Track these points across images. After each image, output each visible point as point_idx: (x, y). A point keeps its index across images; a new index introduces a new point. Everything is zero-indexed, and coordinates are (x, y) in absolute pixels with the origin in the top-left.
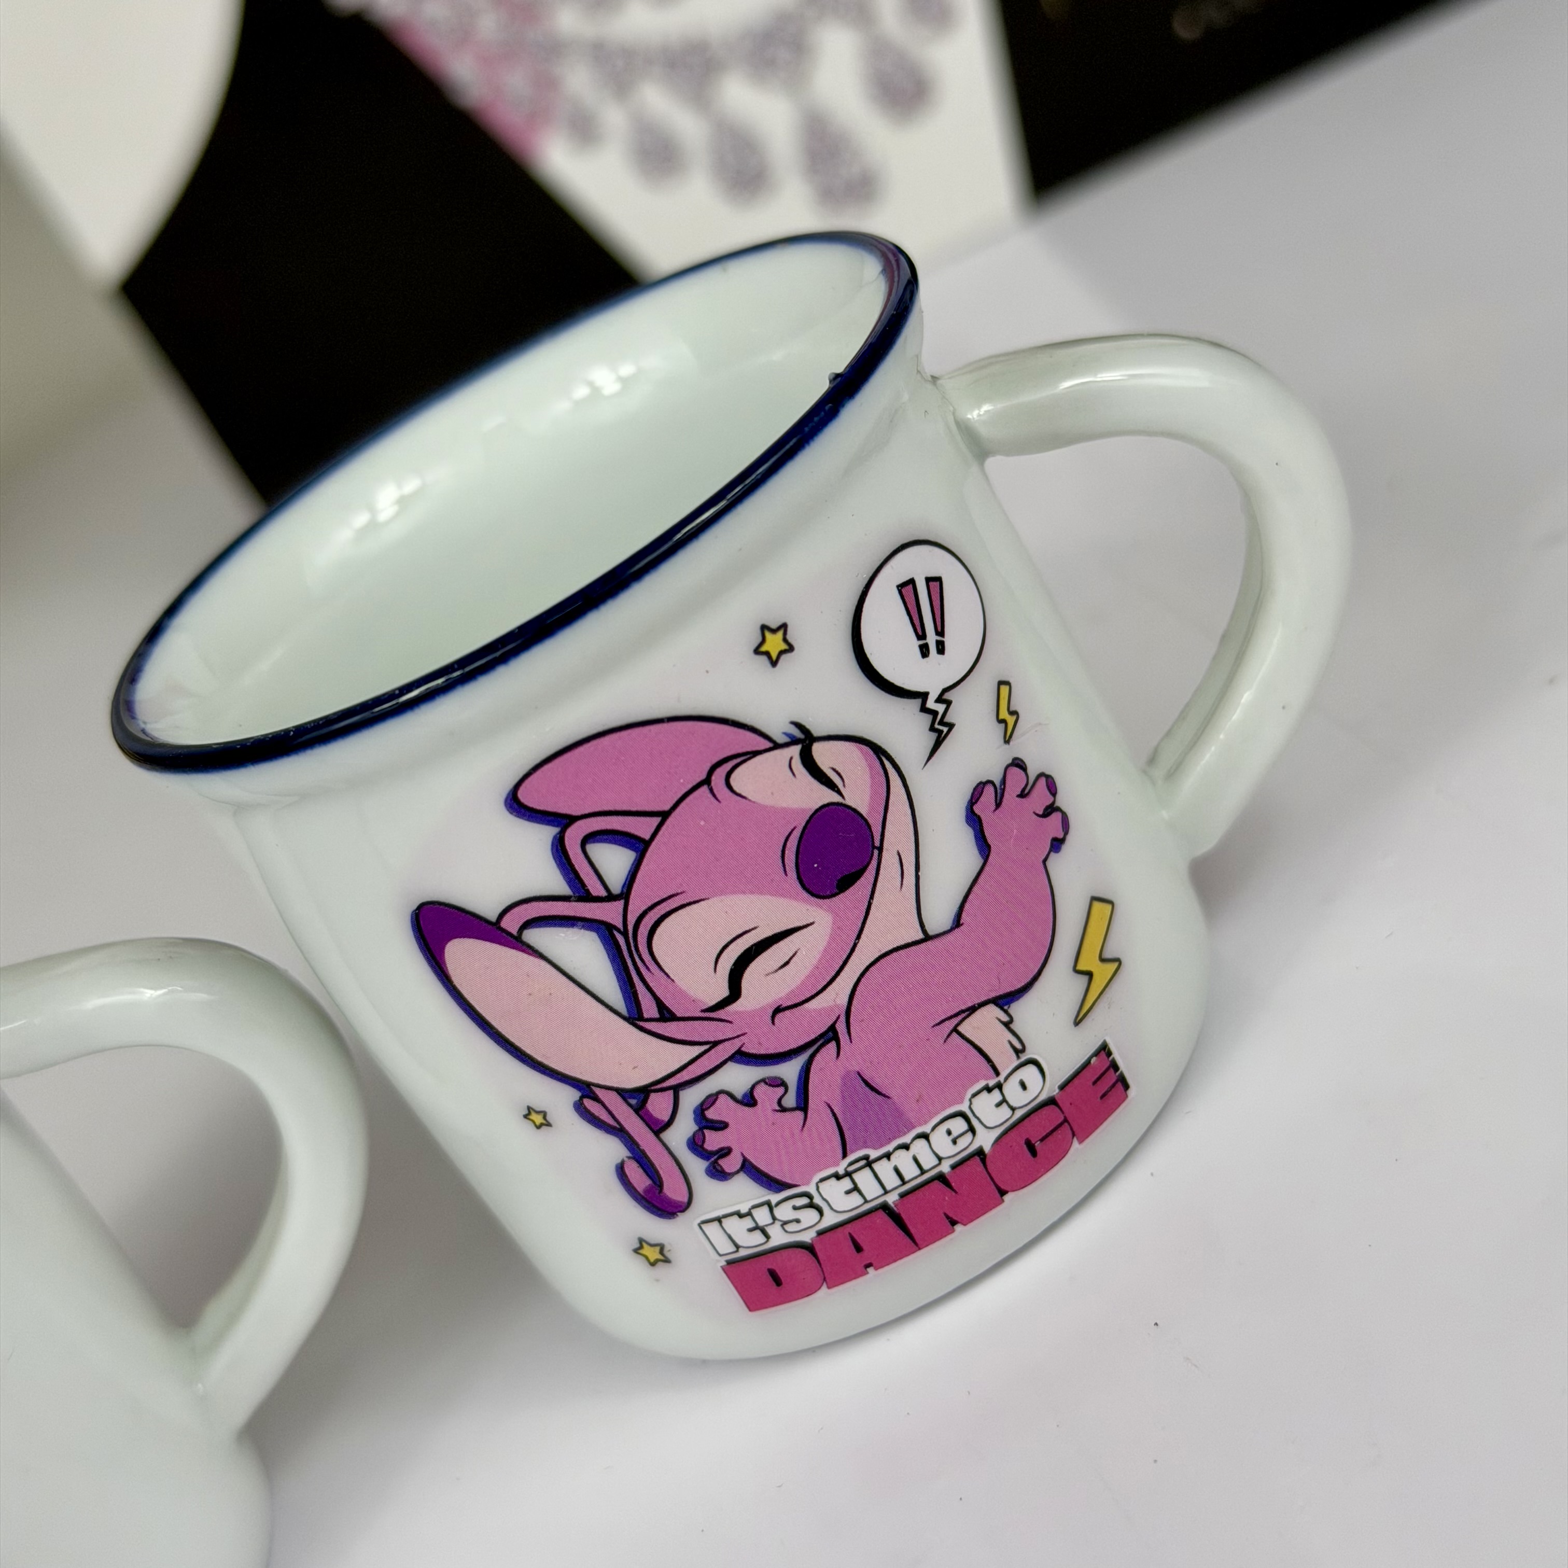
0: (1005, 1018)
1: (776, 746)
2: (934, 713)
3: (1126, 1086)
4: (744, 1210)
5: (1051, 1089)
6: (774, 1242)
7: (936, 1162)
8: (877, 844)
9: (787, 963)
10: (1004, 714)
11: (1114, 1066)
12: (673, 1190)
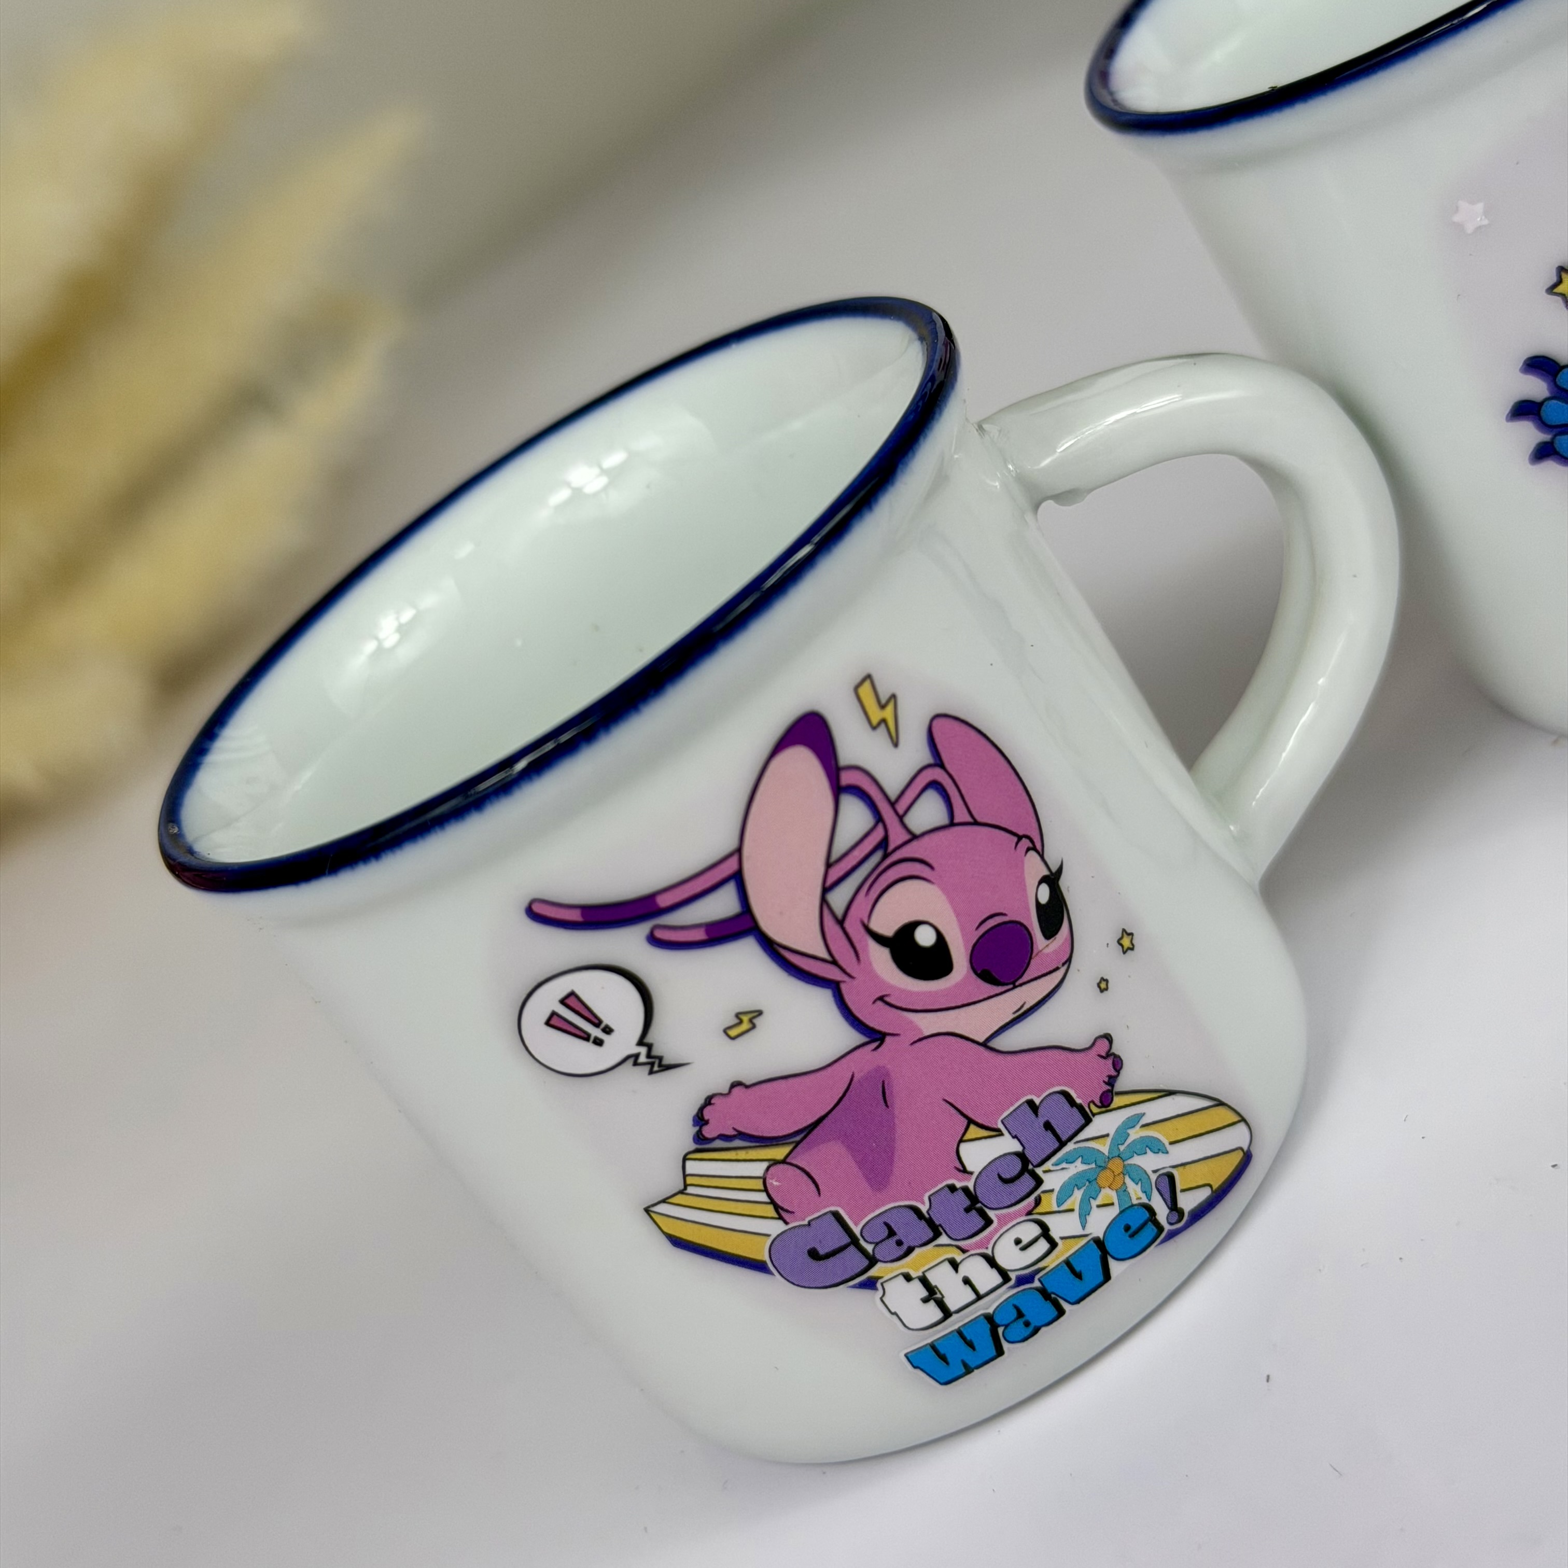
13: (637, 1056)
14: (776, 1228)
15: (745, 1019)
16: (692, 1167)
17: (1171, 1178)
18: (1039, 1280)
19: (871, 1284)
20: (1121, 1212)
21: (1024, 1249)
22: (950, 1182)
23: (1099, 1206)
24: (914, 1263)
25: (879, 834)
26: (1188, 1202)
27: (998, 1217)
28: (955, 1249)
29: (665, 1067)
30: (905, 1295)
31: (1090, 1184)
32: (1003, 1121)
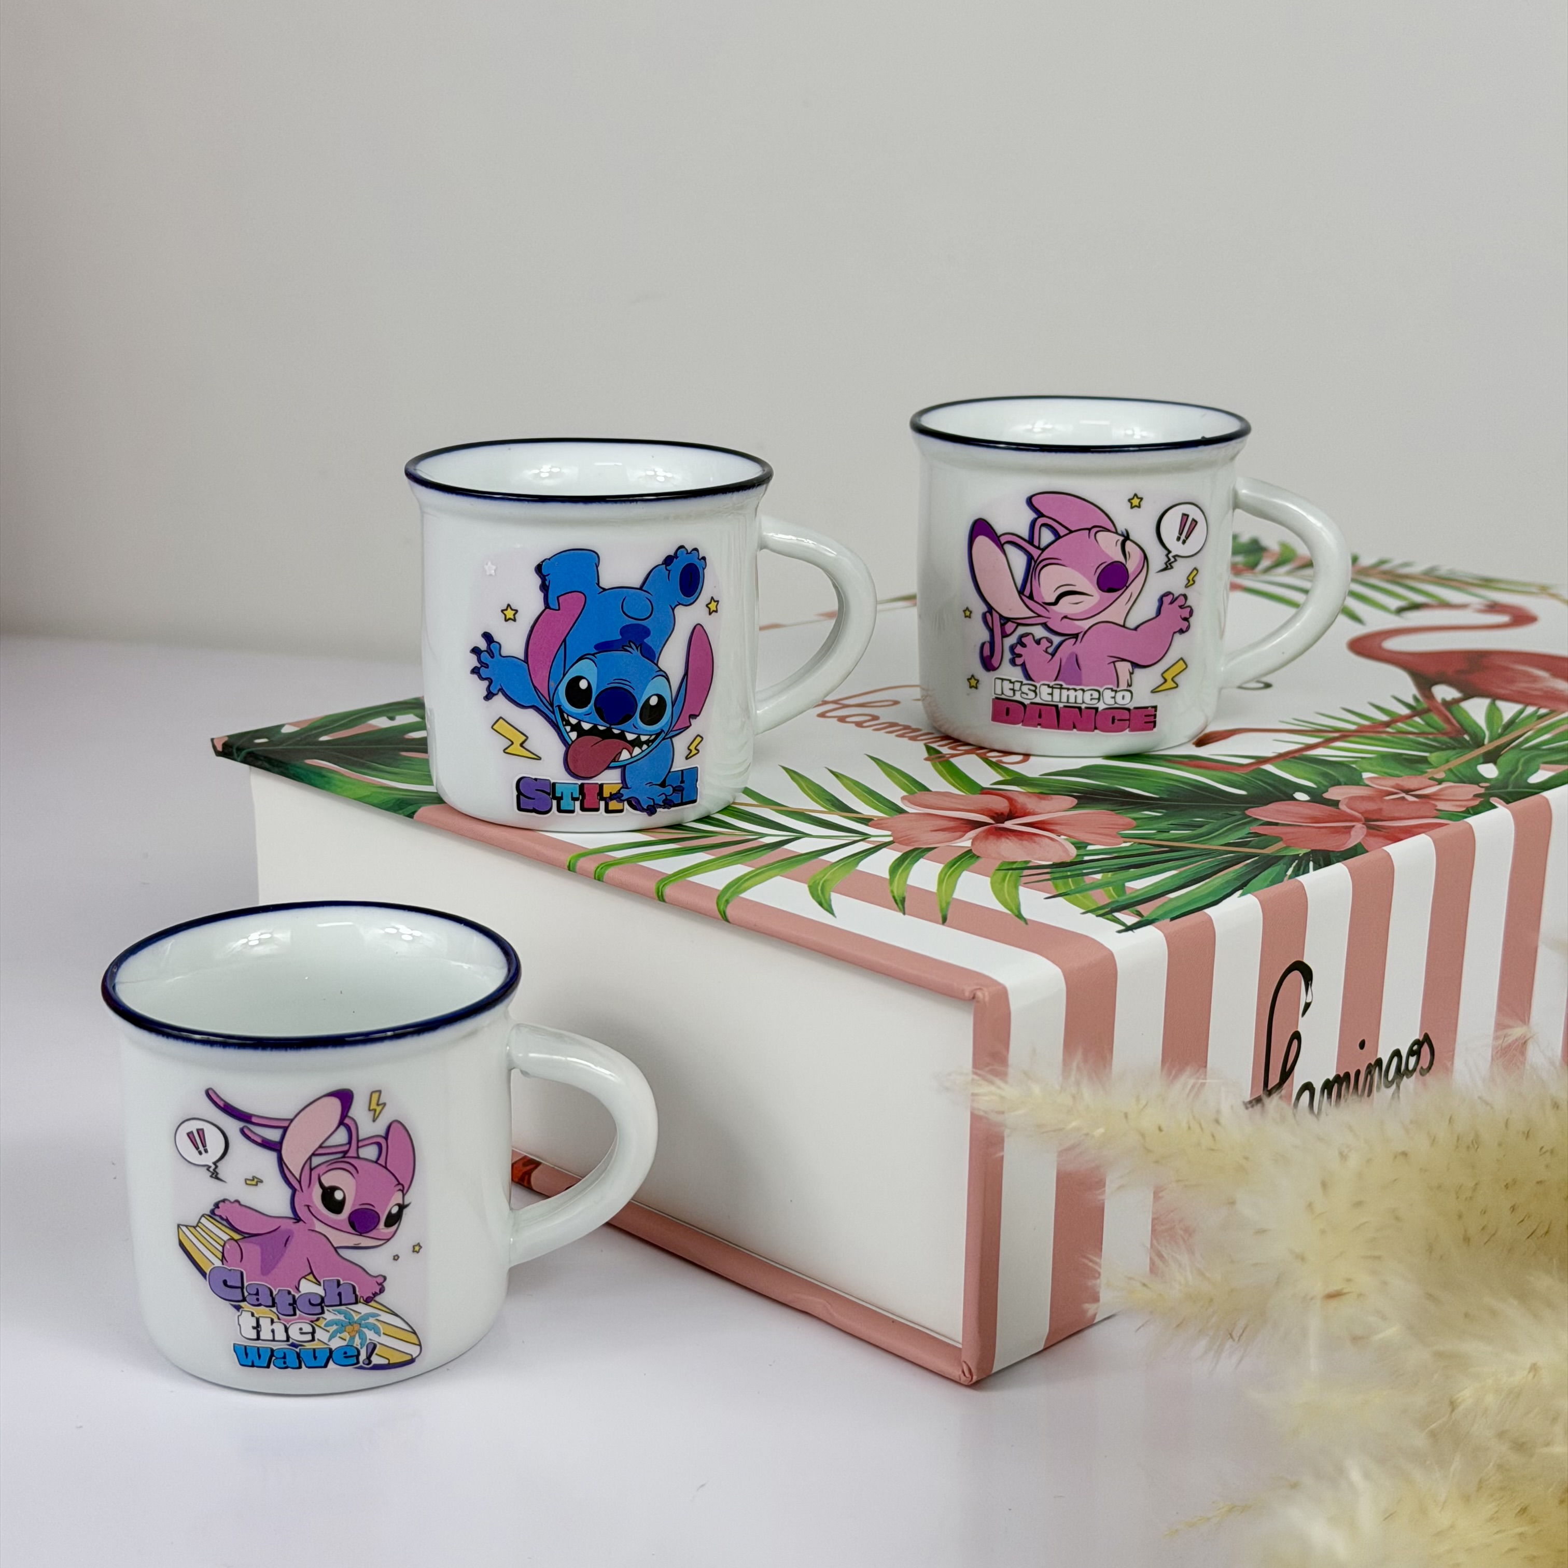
0: (1131, 670)
1: (1116, 533)
2: (1169, 560)
3: (1155, 726)
4: (1013, 680)
5: (1131, 706)
6: (1015, 698)
7: (1081, 702)
8: (1127, 585)
9: (1077, 603)
10: (1190, 578)
11: (1155, 716)
12: (995, 662)
13: (210, 1167)
14: (218, 1263)
15: (256, 1180)
16: (203, 1220)
17: (375, 1347)
18: (300, 1350)
19: (238, 1308)
20: (347, 1346)
21: (302, 1333)
22: (290, 1290)
23: (340, 1337)
24: (258, 1311)
25: (346, 1148)
26: (376, 1360)
27: (300, 1315)
28: (276, 1316)
29: (217, 1178)
30: (248, 1322)
31: (342, 1327)
32: (324, 1281)
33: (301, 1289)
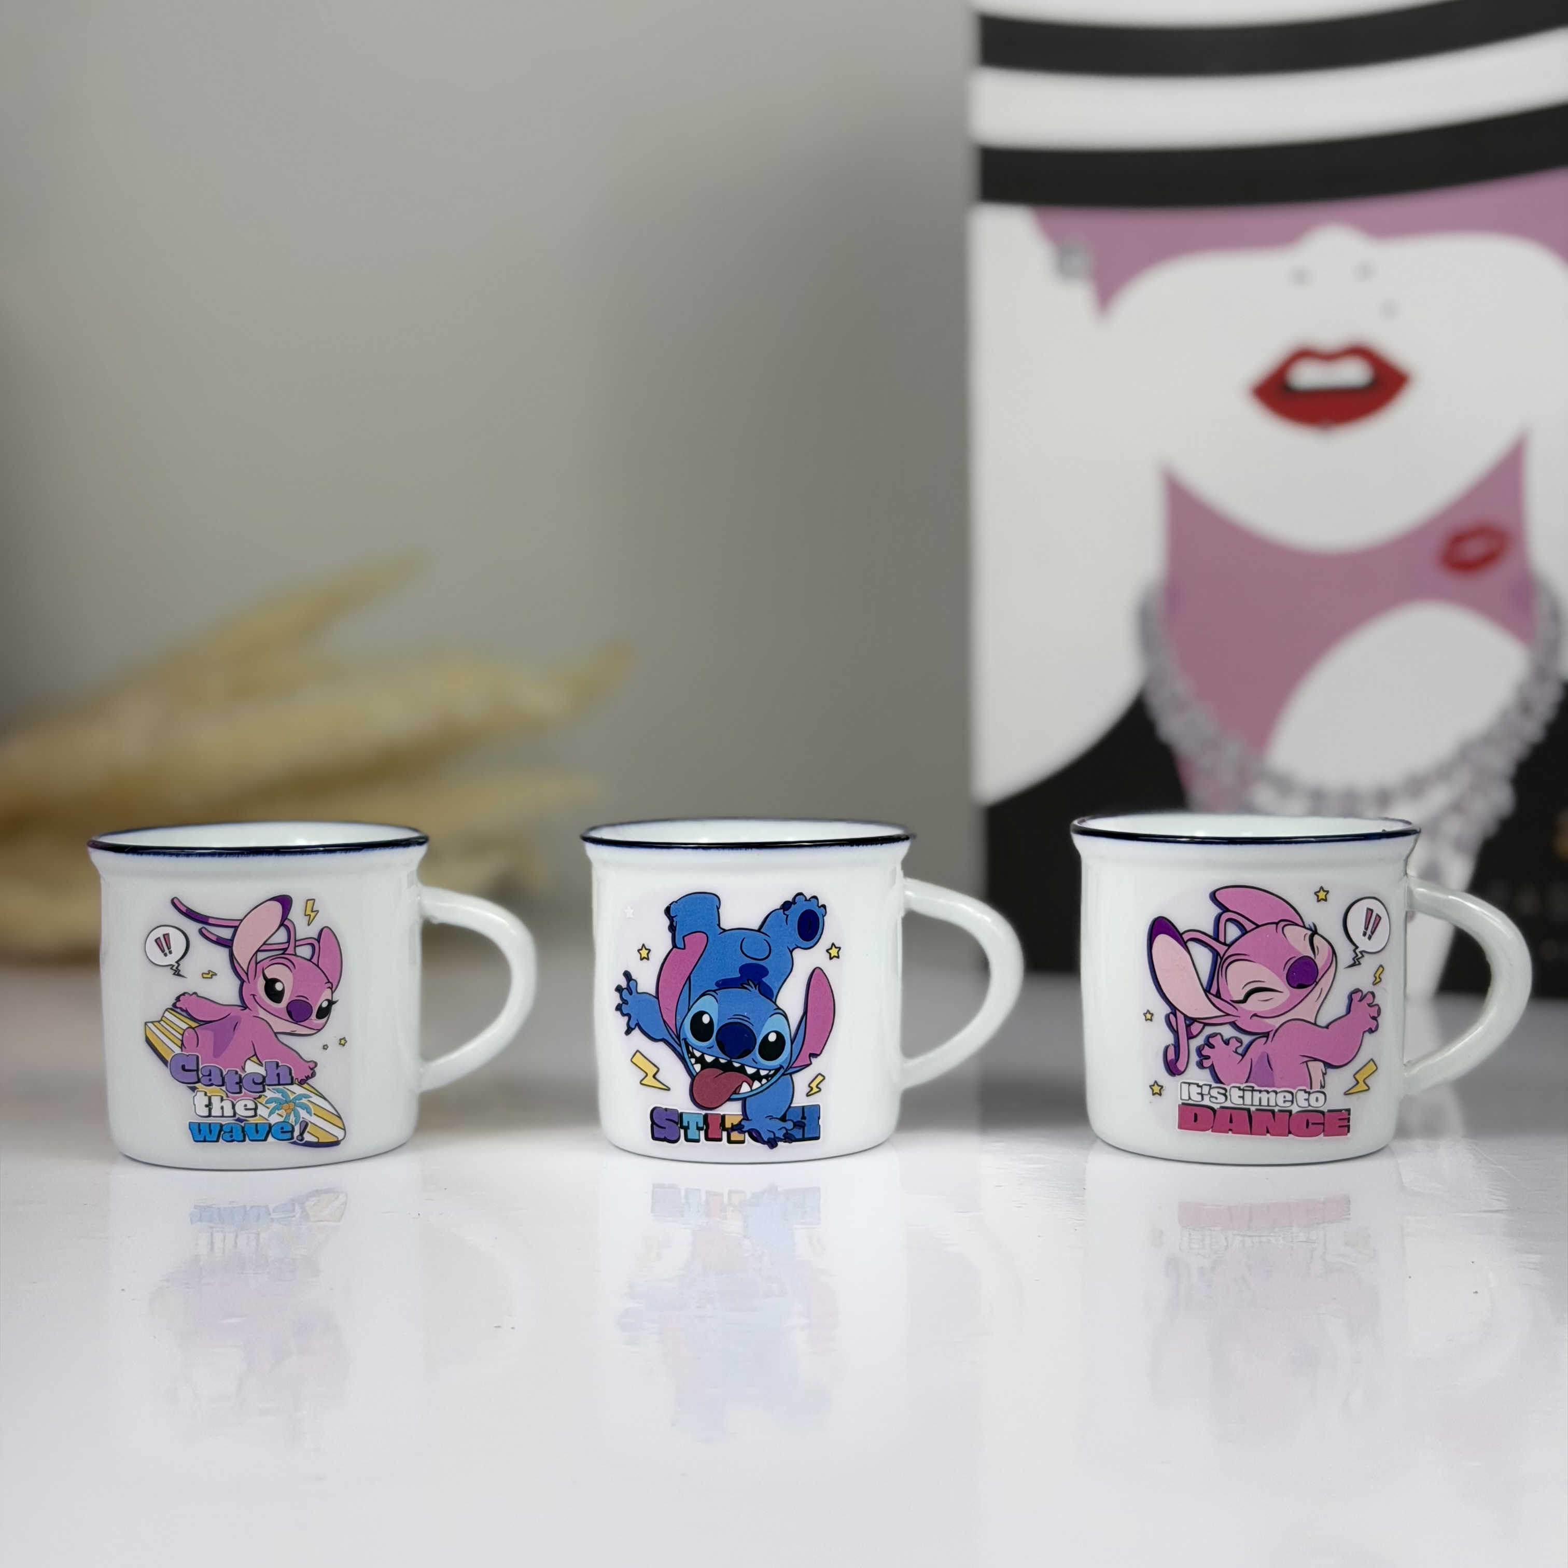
0: (1324, 1071)
1: (1304, 927)
8: (1317, 981)
9: (1267, 1000)
12: (1181, 1065)
13: (173, 966)
14: (177, 1050)
15: (211, 973)
16: (167, 1015)
17: (307, 1125)
18: (245, 1124)
19: (193, 1089)
20: (284, 1122)
21: (247, 1109)
22: (238, 1070)
23: (278, 1114)
24: (211, 1090)
25: (286, 946)
26: (308, 1137)
27: (245, 1093)
28: (225, 1093)
29: (179, 975)
30: (201, 1100)
31: (280, 1104)
32: (265, 1062)
33: (246, 1069)
